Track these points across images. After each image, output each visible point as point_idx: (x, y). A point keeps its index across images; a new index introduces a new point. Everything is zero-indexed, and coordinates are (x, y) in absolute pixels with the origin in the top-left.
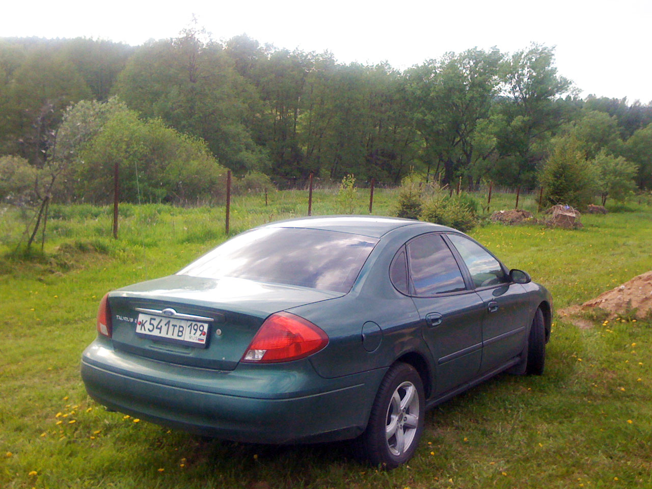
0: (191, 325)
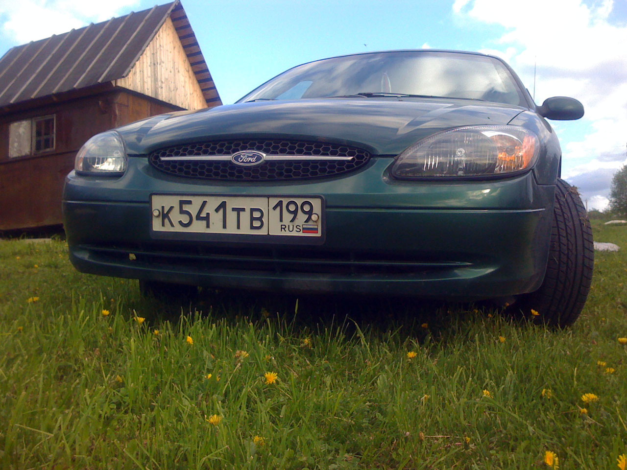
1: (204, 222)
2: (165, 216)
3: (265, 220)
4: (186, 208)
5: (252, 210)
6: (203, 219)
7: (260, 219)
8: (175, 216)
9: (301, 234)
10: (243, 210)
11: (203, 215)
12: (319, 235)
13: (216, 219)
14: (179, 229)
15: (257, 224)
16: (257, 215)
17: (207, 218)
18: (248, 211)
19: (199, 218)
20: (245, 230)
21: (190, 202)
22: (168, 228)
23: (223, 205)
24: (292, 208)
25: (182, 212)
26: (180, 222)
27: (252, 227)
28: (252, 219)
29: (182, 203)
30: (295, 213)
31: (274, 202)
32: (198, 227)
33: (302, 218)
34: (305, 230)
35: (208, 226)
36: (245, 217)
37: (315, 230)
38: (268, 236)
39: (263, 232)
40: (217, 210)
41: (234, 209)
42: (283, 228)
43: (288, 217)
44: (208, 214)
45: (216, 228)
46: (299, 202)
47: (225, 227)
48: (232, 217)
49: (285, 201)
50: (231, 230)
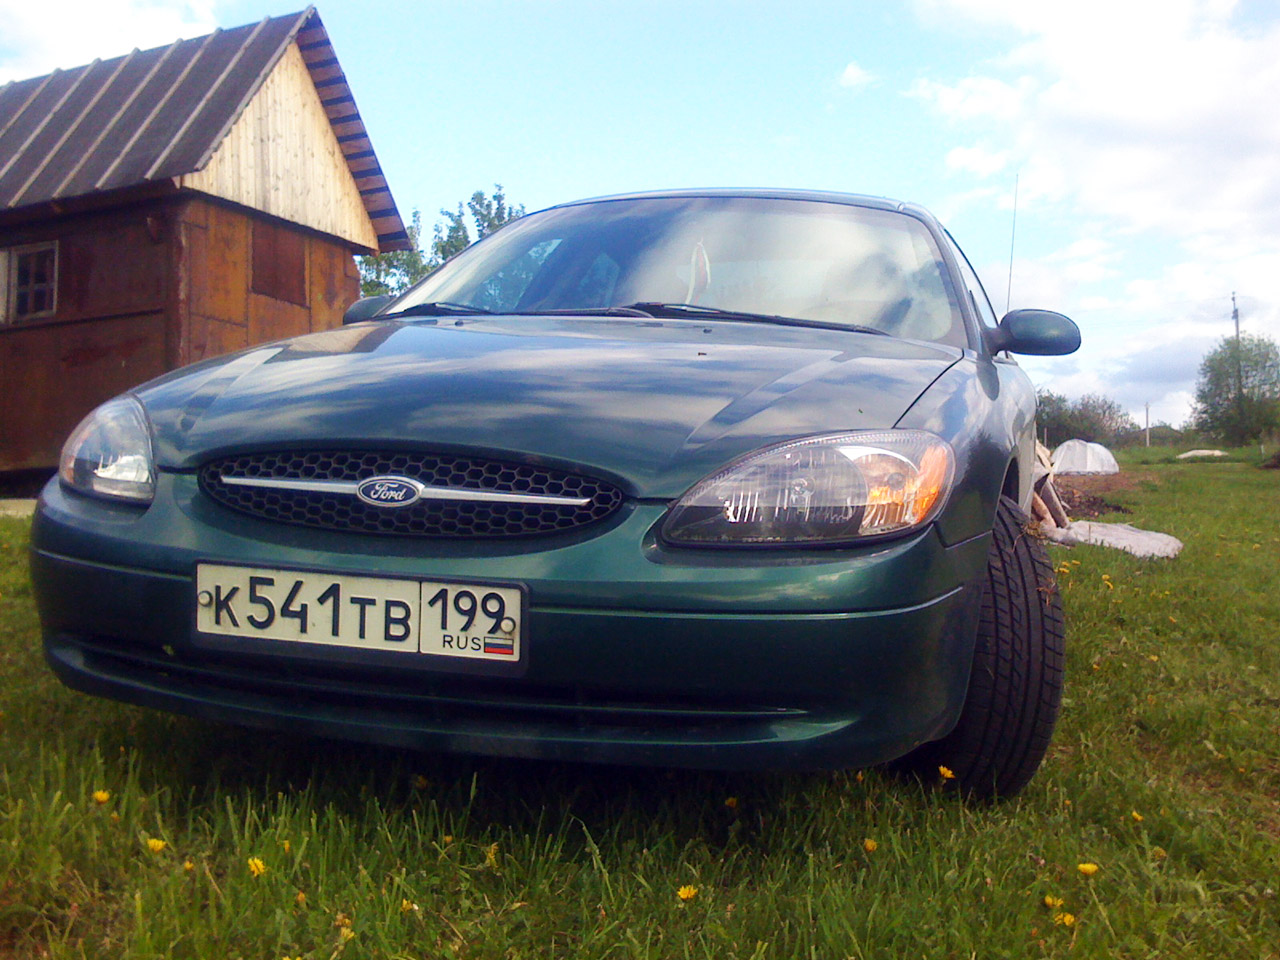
1: (297, 622)
2: (221, 604)
3: (412, 623)
4: (263, 591)
5: (389, 604)
6: (294, 615)
7: (404, 622)
8: (242, 607)
9: (481, 655)
10: (372, 602)
11: (295, 607)
12: (515, 657)
13: (319, 616)
14: (247, 631)
15: (397, 630)
16: (397, 613)
17: (302, 614)
18: (380, 607)
19: (286, 612)
20: (375, 641)
21: (270, 582)
22: (226, 629)
23: (334, 591)
24: (465, 604)
25: (254, 599)
26: (251, 619)
27: (388, 637)
28: (389, 621)
29: (255, 582)
30: (470, 614)
31: (431, 590)
32: (284, 631)
33: (483, 624)
34: (489, 648)
35: (303, 629)
36: (374, 616)
37: (508, 649)
38: (418, 657)
39: (408, 647)
40: (322, 600)
41: (354, 600)
42: (447, 641)
43: (456, 621)
44: (304, 607)
45: (319, 633)
46: (479, 593)
47: (335, 632)
48: (349, 614)
49: (453, 591)
50: (348, 638)
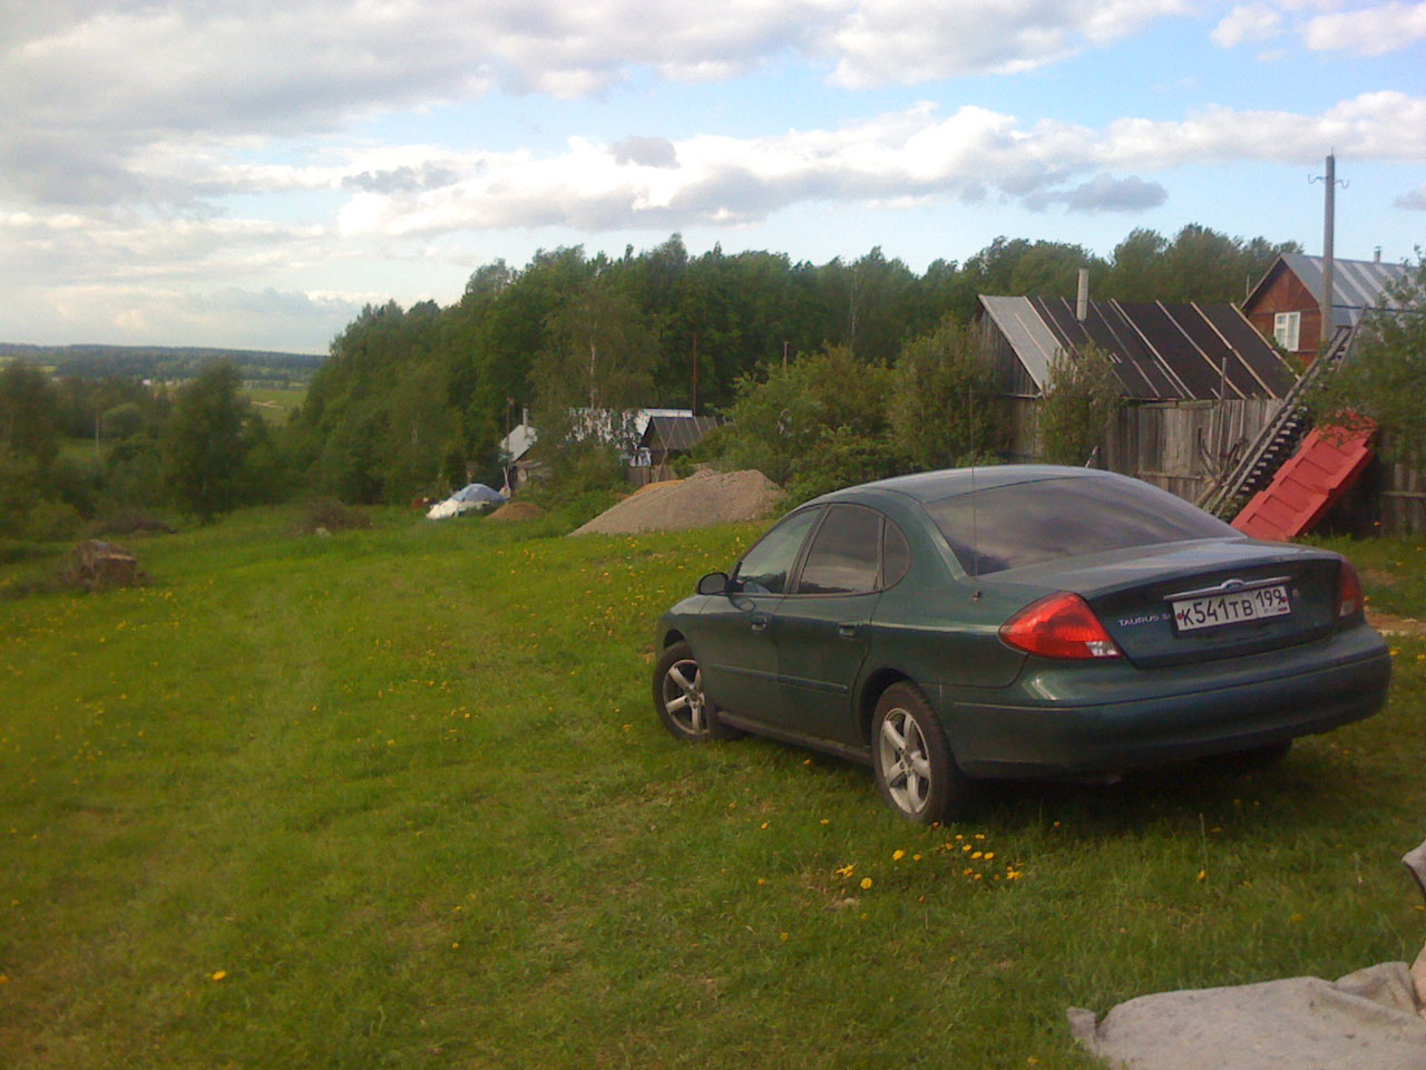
0: (1260, 594)
